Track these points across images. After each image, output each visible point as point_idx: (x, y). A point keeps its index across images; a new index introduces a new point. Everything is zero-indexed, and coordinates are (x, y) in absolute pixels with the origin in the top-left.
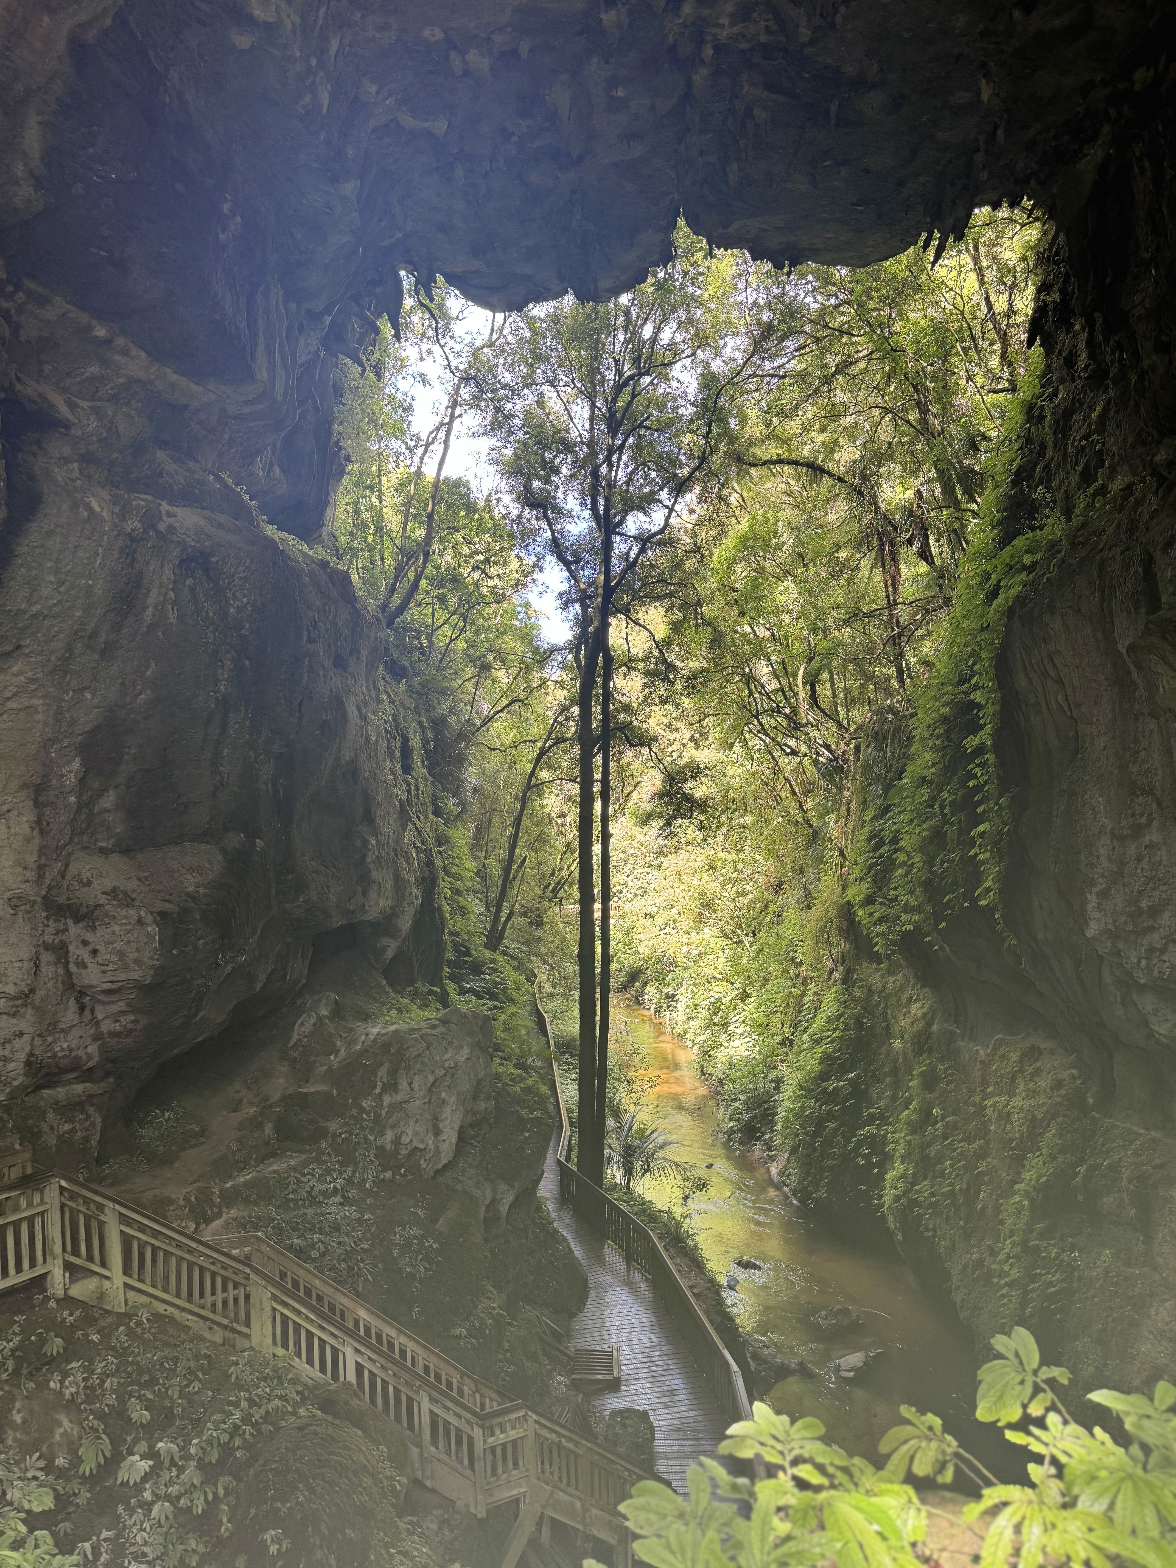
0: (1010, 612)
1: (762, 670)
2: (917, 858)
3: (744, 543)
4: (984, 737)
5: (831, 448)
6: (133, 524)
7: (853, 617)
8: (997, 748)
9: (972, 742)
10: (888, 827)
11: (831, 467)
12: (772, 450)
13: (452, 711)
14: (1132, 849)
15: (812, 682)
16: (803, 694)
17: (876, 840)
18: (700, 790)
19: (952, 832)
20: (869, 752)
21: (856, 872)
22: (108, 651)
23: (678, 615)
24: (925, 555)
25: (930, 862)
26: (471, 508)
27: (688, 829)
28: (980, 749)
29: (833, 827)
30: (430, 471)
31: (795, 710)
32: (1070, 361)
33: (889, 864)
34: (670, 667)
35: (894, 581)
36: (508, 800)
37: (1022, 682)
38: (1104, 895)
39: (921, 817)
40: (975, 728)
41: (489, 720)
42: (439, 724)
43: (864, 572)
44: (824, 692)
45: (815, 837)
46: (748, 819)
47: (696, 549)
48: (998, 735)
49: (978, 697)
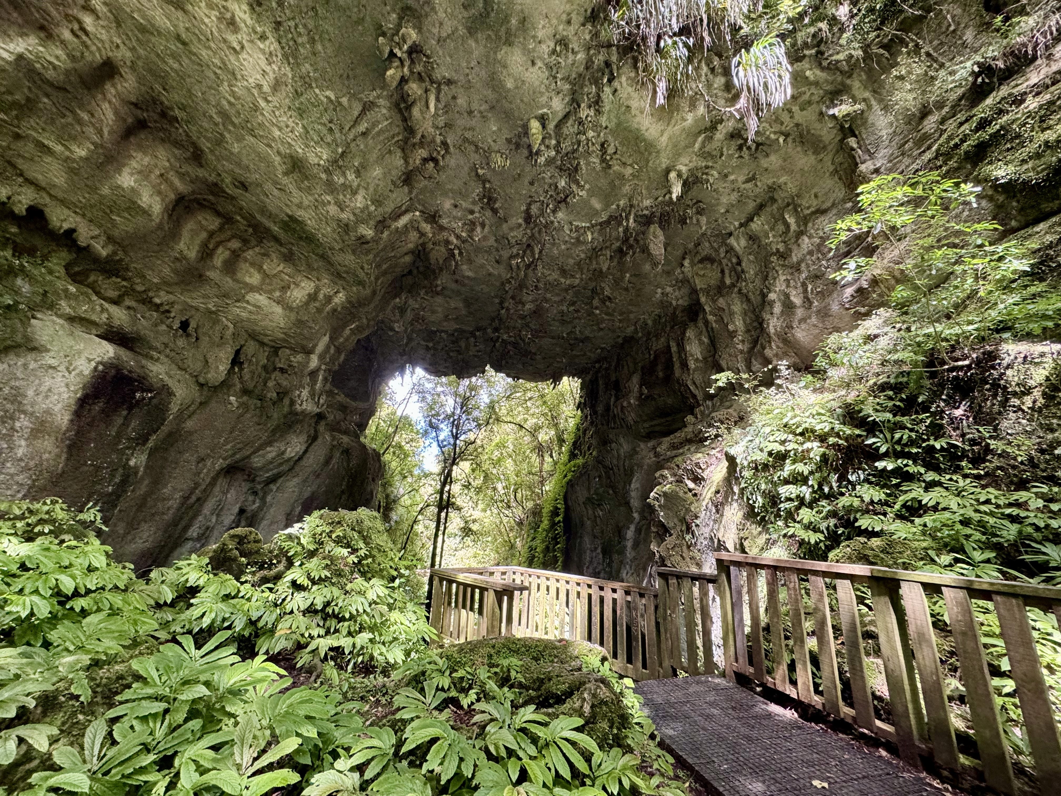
0: (568, 483)
1: (499, 486)
2: (541, 556)
3: (497, 445)
4: (560, 518)
5: (526, 421)
6: (335, 443)
7: (530, 473)
8: (563, 522)
9: (557, 519)
10: (534, 544)
11: (525, 426)
12: (509, 419)
13: (392, 492)
14: (594, 554)
15: (515, 492)
16: (512, 497)
17: (531, 549)
18: (475, 527)
19: (551, 546)
20: (531, 518)
21: (524, 560)
22: (318, 476)
23: (474, 466)
24: (551, 456)
25: (545, 556)
26: (410, 425)
27: (468, 541)
28: (559, 522)
29: (519, 543)
30: (399, 413)
31: (509, 501)
32: (586, 417)
33: (534, 557)
34: (470, 484)
35: (542, 463)
36: (405, 527)
37: (570, 504)
38: (588, 568)
39: (543, 541)
40: (558, 515)
41: (403, 495)
42: (387, 496)
43: (533, 460)
44: (519, 495)
45: (512, 547)
46: (490, 539)
47: (482, 446)
48: (564, 518)
49: (559, 506)
